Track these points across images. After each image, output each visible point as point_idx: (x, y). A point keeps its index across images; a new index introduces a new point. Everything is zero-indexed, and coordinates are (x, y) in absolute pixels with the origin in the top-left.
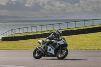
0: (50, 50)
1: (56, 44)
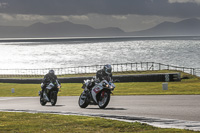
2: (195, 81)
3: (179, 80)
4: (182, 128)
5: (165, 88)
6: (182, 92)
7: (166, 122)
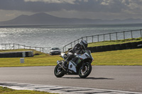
0: (71, 66)
1: (78, 59)
2: (44, 57)
3: (32, 56)
4: (32, 90)
5: (22, 62)
6: (34, 64)
7: (21, 86)
